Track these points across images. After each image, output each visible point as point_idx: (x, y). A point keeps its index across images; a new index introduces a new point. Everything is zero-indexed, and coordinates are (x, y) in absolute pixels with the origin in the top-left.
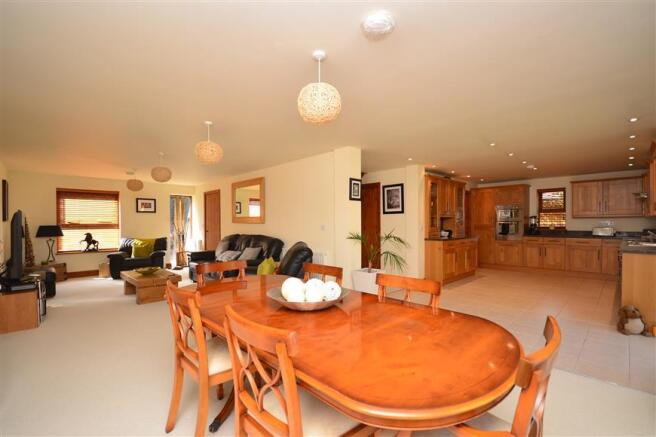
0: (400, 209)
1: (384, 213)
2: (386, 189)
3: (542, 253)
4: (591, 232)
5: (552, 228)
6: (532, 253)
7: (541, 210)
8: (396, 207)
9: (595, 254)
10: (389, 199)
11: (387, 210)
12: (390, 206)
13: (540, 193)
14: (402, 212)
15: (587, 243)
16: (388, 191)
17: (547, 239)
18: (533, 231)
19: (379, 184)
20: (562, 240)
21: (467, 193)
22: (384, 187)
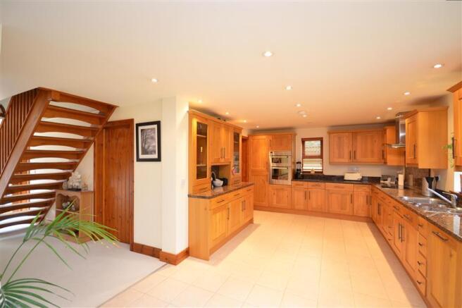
0: (156, 156)
1: (139, 160)
2: (140, 128)
3: (307, 196)
4: (343, 177)
5: (313, 173)
6: (299, 196)
7: (304, 157)
8: (151, 153)
9: (348, 198)
10: (144, 141)
11: (141, 156)
12: (145, 152)
13: (303, 141)
14: (159, 159)
15: (343, 187)
16: (142, 130)
17: (310, 184)
18: (298, 175)
19: (132, 120)
20: (322, 184)
21: (244, 140)
22: (138, 125)
